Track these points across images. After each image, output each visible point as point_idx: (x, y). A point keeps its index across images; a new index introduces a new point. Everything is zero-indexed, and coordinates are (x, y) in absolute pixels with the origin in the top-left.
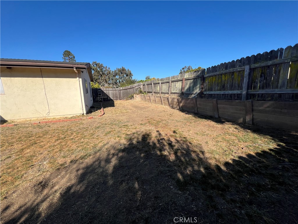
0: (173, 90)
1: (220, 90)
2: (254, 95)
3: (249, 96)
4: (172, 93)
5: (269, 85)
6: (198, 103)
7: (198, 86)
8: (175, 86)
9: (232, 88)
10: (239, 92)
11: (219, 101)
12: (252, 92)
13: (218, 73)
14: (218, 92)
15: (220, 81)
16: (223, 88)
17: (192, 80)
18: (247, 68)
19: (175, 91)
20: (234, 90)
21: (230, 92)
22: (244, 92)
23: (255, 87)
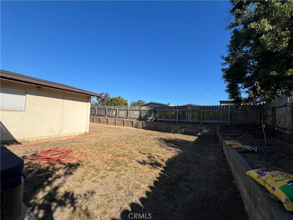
0: (132, 116)
1: (166, 119)
2: (181, 122)
3: (179, 122)
4: (130, 118)
5: (185, 118)
6: (158, 125)
7: (153, 115)
8: (134, 113)
9: (171, 118)
10: (175, 120)
11: (171, 124)
12: (180, 120)
13: (164, 110)
14: (165, 120)
15: (165, 114)
16: (167, 117)
17: (148, 111)
18: (178, 110)
19: (133, 117)
20: (172, 119)
21: (171, 120)
22: (177, 120)
23: (181, 119)
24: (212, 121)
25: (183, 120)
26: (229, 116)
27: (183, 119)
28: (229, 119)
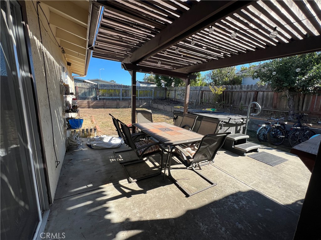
7: (94, 93)
10: (119, 97)
12: (123, 98)
13: (108, 88)
15: (109, 92)
16: (111, 95)
17: (87, 89)
18: (121, 89)
21: (115, 97)
22: (121, 97)
23: (123, 96)
24: (145, 97)
25: (126, 98)
26: (153, 93)
27: (125, 96)
28: (153, 96)
